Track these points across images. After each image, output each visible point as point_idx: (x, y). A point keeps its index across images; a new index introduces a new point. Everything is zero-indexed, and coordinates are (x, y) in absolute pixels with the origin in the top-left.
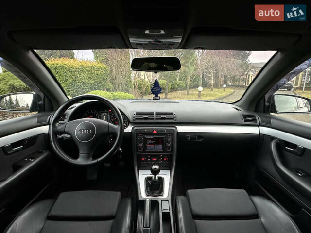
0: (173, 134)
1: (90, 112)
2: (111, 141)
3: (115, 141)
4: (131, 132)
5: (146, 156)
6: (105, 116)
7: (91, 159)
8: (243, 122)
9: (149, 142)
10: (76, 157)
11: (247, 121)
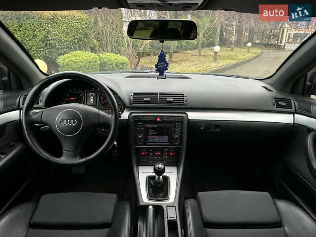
0: (182, 122)
1: (73, 91)
2: (101, 131)
3: (109, 133)
4: (128, 120)
5: (148, 150)
6: (92, 97)
7: (79, 157)
8: (274, 108)
9: (151, 132)
10: (59, 155)
11: (280, 106)
